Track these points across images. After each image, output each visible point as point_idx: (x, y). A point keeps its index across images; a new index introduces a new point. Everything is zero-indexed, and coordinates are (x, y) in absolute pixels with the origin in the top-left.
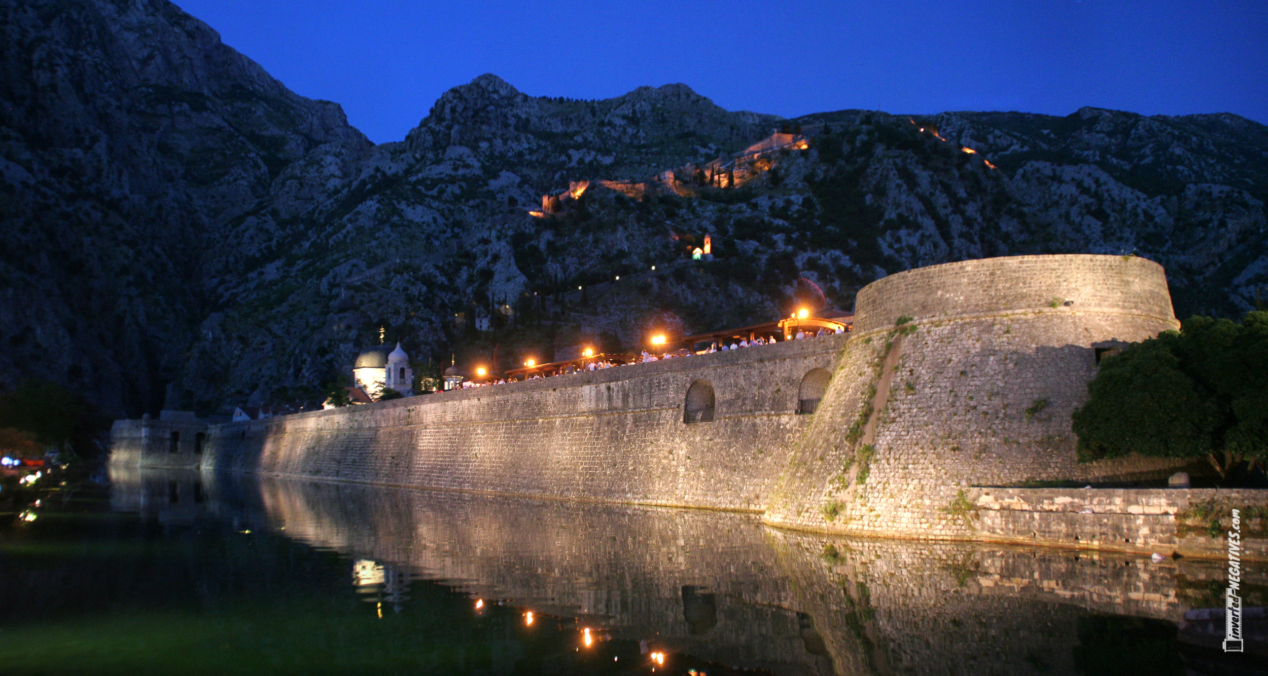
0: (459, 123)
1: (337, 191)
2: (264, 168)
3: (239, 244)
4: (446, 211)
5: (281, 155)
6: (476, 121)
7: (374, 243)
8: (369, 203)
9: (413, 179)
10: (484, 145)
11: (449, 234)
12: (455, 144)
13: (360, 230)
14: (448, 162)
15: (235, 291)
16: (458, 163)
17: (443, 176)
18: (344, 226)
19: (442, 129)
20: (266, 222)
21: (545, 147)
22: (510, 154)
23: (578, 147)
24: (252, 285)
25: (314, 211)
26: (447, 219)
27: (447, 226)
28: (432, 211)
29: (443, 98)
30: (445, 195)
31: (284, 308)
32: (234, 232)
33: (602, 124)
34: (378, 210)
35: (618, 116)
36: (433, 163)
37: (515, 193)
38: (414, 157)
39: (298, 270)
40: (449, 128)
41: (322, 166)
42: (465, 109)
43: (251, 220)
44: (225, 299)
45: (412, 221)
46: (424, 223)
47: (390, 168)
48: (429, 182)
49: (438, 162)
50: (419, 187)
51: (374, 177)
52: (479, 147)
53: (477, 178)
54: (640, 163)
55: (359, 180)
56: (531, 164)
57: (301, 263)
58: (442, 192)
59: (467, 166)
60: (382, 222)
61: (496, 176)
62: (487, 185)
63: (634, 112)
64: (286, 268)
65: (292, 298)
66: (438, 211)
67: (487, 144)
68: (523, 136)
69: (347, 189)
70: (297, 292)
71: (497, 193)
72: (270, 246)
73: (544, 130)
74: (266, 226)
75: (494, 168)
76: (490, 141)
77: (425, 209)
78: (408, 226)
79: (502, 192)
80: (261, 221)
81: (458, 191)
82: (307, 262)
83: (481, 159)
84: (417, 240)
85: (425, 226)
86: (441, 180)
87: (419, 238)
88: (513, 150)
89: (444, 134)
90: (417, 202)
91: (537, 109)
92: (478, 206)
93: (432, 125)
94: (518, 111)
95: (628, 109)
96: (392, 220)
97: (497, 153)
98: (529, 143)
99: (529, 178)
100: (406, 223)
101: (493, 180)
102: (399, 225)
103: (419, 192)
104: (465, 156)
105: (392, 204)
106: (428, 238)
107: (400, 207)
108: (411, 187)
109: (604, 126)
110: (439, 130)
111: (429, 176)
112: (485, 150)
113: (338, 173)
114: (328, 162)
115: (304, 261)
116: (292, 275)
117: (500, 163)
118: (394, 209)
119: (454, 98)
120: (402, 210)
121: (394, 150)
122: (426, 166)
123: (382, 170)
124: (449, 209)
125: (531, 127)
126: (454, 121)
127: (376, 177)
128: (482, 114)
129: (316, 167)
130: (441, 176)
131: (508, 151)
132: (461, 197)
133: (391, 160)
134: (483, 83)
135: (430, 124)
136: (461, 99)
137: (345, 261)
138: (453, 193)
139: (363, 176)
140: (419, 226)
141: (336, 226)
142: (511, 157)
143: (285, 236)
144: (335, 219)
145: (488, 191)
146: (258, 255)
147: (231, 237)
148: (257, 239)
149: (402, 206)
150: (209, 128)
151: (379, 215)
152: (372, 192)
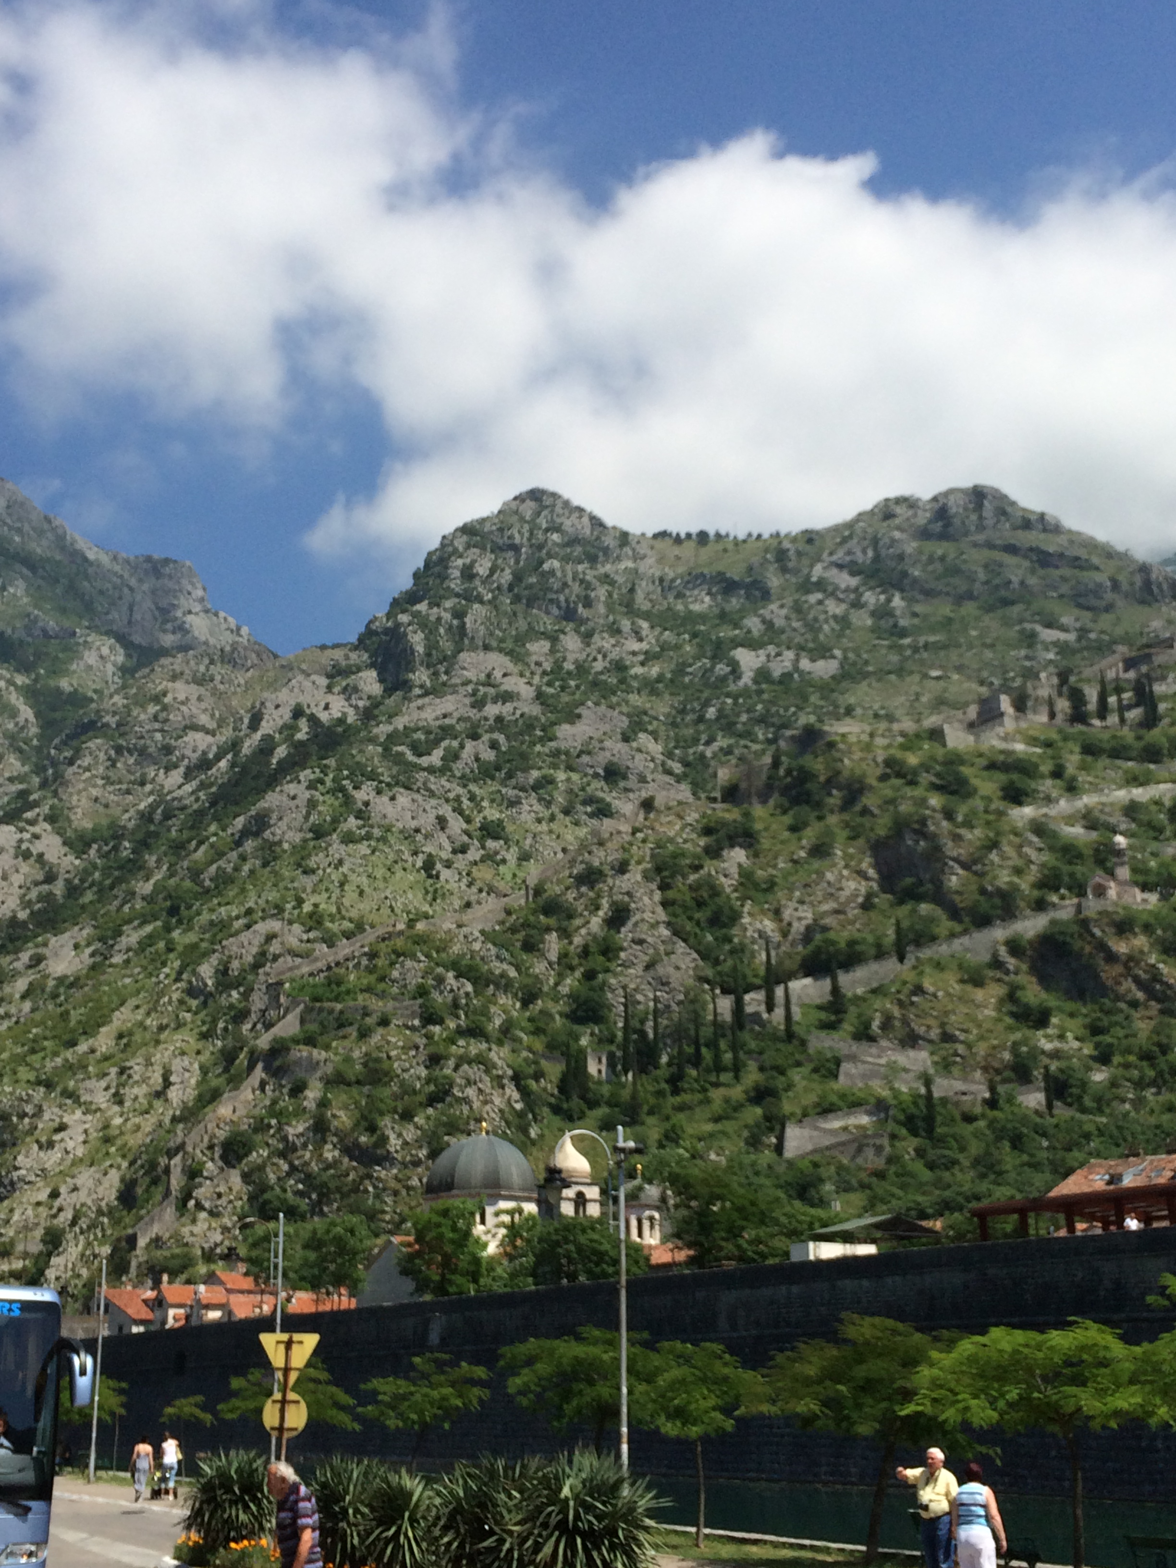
0: (482, 602)
1: (205, 764)
2: (27, 713)
4: (466, 803)
5: (65, 684)
6: (519, 597)
7: (308, 882)
8: (291, 788)
9: (382, 730)
10: (539, 648)
11: (474, 854)
12: (473, 648)
13: (272, 851)
14: (462, 690)
16: (483, 690)
17: (452, 721)
19: (447, 616)
20: (36, 837)
21: (677, 647)
22: (599, 666)
23: (753, 644)
24: (21, 985)
25: (153, 807)
26: (468, 821)
27: (470, 836)
28: (433, 802)
29: (443, 545)
30: (461, 764)
31: (104, 1042)
33: (807, 587)
34: (312, 804)
35: (840, 566)
36: (426, 694)
37: (617, 751)
38: (382, 680)
39: (129, 950)
40: (459, 614)
41: (165, 708)
42: (492, 571)
45: (387, 828)
46: (417, 831)
47: (327, 707)
48: (420, 736)
49: (435, 691)
50: (400, 748)
52: (528, 654)
53: (529, 724)
54: (900, 671)
55: (258, 736)
56: (651, 687)
57: (132, 937)
58: (452, 756)
59: (507, 697)
60: (319, 833)
61: (573, 718)
62: (554, 738)
63: (877, 558)
64: (97, 945)
65: (123, 1018)
66: (447, 800)
67: (544, 646)
68: (626, 625)
69: (229, 756)
70: (132, 1002)
71: (578, 756)
72: (50, 894)
73: (669, 609)
74: (37, 848)
75: (565, 698)
76: (554, 639)
77: (416, 796)
78: (383, 839)
79: (589, 753)
80: (26, 836)
81: (489, 755)
82: (148, 929)
83: (536, 680)
84: (405, 869)
85: (419, 837)
86: (447, 732)
87: (409, 865)
88: (605, 656)
89: (451, 627)
90: (397, 784)
91: (650, 561)
92: (535, 788)
93: (422, 607)
94: (608, 568)
95: (864, 552)
96: (344, 827)
97: (569, 666)
98: (641, 640)
99: (646, 719)
100: (377, 832)
101: (566, 727)
102: (363, 839)
103: (399, 759)
104: (498, 674)
105: (342, 789)
106: (429, 866)
107: (360, 796)
108: (380, 749)
109: (808, 592)
110: (439, 619)
111: (421, 724)
112: (542, 659)
113: (204, 719)
114: (181, 697)
115: (141, 925)
116: (117, 959)
117: (578, 687)
118: (348, 801)
119: (468, 546)
120: (367, 804)
121: (334, 667)
122: (410, 700)
123: (308, 712)
124: (472, 798)
125: (641, 601)
126: (470, 597)
127: (297, 729)
128: (533, 580)
129: (152, 709)
130: (447, 721)
131: (595, 659)
132: (498, 768)
133: (329, 689)
134: (528, 509)
135: (418, 607)
136: (483, 548)
137: (248, 927)
138: (477, 759)
139: (267, 727)
140: (409, 835)
141: (212, 846)
142: (602, 673)
143: (85, 870)
144: (213, 828)
145: (556, 753)
146: (23, 915)
148: (16, 879)
149: (366, 793)
151: (315, 816)
152: (293, 764)
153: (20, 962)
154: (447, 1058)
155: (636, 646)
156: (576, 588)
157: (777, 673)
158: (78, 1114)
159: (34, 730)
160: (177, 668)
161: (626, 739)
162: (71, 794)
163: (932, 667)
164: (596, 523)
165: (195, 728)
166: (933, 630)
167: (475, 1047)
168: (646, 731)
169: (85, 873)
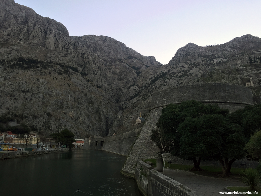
1: (152, 78)
2: (136, 75)
3: (129, 94)
5: (140, 71)
6: (187, 56)
8: (158, 80)
9: (170, 73)
10: (189, 62)
12: (181, 62)
13: (156, 87)
14: (179, 67)
15: (127, 105)
16: (182, 67)
17: (178, 71)
18: (152, 87)
20: (135, 87)
21: (207, 59)
22: (196, 63)
23: (216, 58)
24: (131, 103)
25: (146, 84)
26: (178, 82)
27: (178, 84)
28: (174, 80)
29: (178, 51)
30: (178, 76)
31: (137, 108)
35: (228, 47)
36: (175, 68)
37: (197, 73)
38: (171, 67)
39: (141, 99)
40: (179, 59)
41: (148, 73)
42: (183, 53)
43: (132, 87)
44: (124, 107)
45: (169, 84)
46: (172, 84)
47: (164, 71)
48: (174, 73)
49: (177, 67)
50: (171, 75)
51: (161, 73)
52: (188, 62)
53: (186, 71)
54: (236, 59)
56: (202, 65)
57: (141, 97)
58: (177, 75)
59: (184, 68)
60: (161, 85)
61: (192, 69)
62: (190, 72)
63: (233, 45)
64: (138, 98)
65: (138, 106)
66: (176, 80)
67: (190, 61)
68: (200, 58)
69: (154, 77)
70: (140, 104)
72: (136, 93)
73: (206, 55)
74: (135, 89)
75: (191, 67)
77: (173, 80)
78: (168, 85)
79: (193, 73)
82: (143, 96)
83: (188, 65)
90: (171, 79)
91: (204, 50)
92: (187, 78)
94: (199, 51)
95: (231, 45)
96: (164, 84)
98: (202, 59)
100: (167, 84)
104: (184, 65)
105: (164, 80)
108: (169, 75)
109: (224, 51)
110: (177, 59)
113: (153, 73)
114: (150, 71)
117: (193, 66)
119: (180, 51)
121: (166, 66)
122: (173, 69)
124: (179, 80)
125: (202, 55)
126: (181, 56)
128: (188, 54)
132: (182, 76)
133: (165, 69)
134: (189, 45)
135: (174, 58)
136: (182, 51)
138: (180, 75)
139: (158, 74)
141: (150, 87)
144: (151, 85)
146: (133, 96)
147: (127, 92)
148: (133, 92)
149: (167, 80)
150: (123, 67)
151: (161, 83)
152: (160, 78)
153: (131, 101)
155: (201, 60)
156: (194, 54)
157: (219, 61)
160: (150, 68)
161: (199, 71)
162: (139, 83)
164: (197, 46)
166: (240, 54)
168: (201, 70)
169: (139, 91)
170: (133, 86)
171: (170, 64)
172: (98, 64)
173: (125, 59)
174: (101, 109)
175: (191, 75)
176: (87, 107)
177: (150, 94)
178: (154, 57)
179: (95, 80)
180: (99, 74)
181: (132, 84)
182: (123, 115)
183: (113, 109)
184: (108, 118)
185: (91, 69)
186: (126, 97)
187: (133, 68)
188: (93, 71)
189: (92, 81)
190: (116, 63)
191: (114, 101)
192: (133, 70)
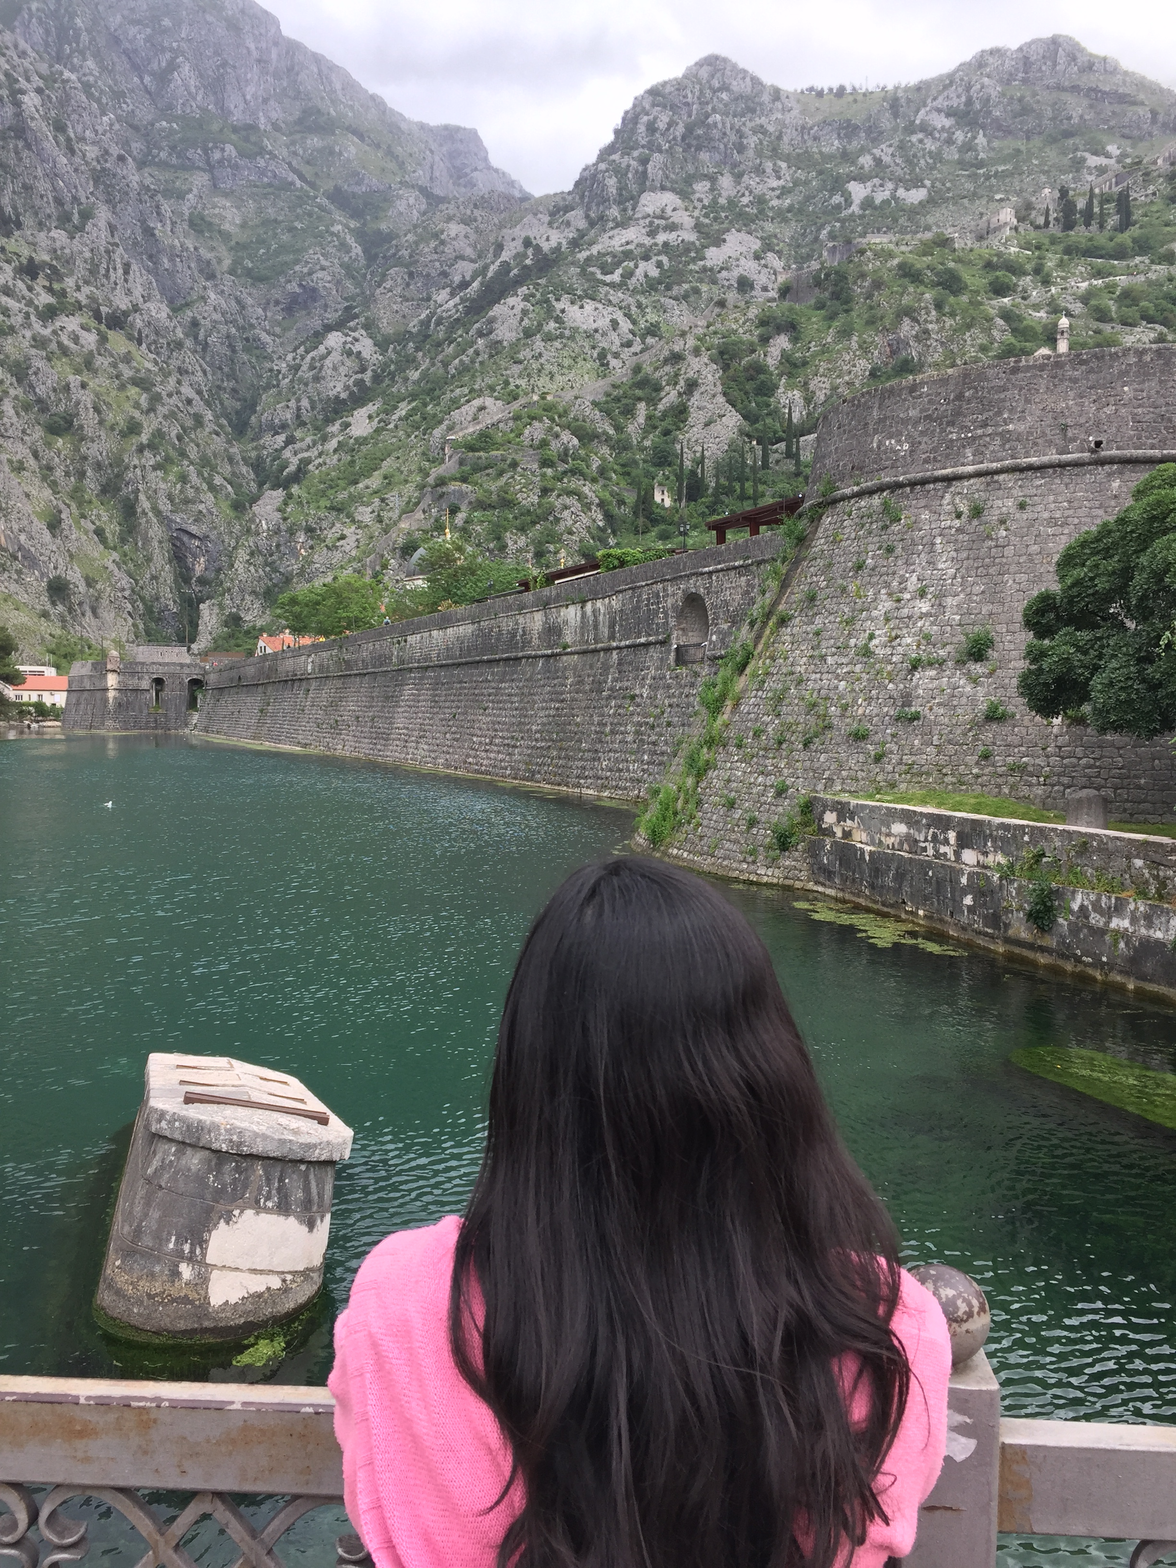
0: (660, 151)
1: (464, 285)
2: (357, 250)
3: (317, 379)
4: (634, 309)
5: (383, 226)
6: (689, 146)
7: (516, 369)
8: (511, 301)
9: (582, 256)
10: (702, 188)
11: (637, 347)
12: (653, 189)
13: (496, 347)
14: (641, 222)
15: (306, 455)
16: (657, 222)
17: (632, 247)
18: (473, 343)
19: (634, 163)
20: (357, 340)
21: (806, 183)
22: (745, 200)
23: (862, 178)
24: (333, 444)
25: (429, 318)
26: (634, 322)
27: (634, 335)
28: (610, 309)
29: (635, 106)
30: (634, 280)
31: (375, 481)
32: (308, 358)
33: (911, 129)
34: (525, 312)
35: (939, 111)
36: (616, 226)
37: (749, 267)
38: (587, 217)
39: (400, 419)
40: (643, 162)
41: (443, 243)
42: (670, 125)
43: (334, 339)
44: (292, 468)
45: (575, 330)
46: (596, 331)
47: (548, 239)
48: (608, 259)
49: (625, 223)
50: (592, 269)
51: (522, 256)
52: (694, 192)
53: (687, 247)
54: (974, 196)
55: (497, 263)
56: (781, 216)
57: (403, 409)
58: (628, 275)
59: (672, 227)
60: (528, 334)
61: (719, 242)
62: (703, 258)
63: (969, 102)
64: (382, 416)
65: (388, 465)
66: (620, 308)
67: (707, 185)
68: (769, 165)
69: (479, 279)
70: (395, 454)
71: (719, 272)
72: (362, 381)
73: (806, 152)
74: (357, 348)
75: (716, 227)
76: (712, 179)
77: (600, 306)
78: (572, 338)
79: (727, 269)
80: (349, 339)
81: (654, 273)
82: (414, 404)
83: (696, 213)
84: (585, 360)
85: (597, 336)
86: (627, 255)
87: (588, 357)
88: (751, 192)
89: (637, 171)
90: (588, 296)
91: (795, 112)
92: (686, 297)
93: (616, 157)
94: (763, 120)
95: (959, 96)
96: (546, 328)
97: (722, 201)
98: (779, 178)
99: (775, 241)
100: (567, 333)
101: (713, 249)
102: (557, 338)
103: (591, 278)
104: (669, 210)
105: (547, 301)
106: (602, 356)
107: (559, 306)
108: (579, 270)
109: (913, 132)
110: (629, 166)
111: (610, 250)
112: (703, 196)
113: (469, 252)
114: (453, 235)
115: (409, 403)
116: (391, 426)
117: (726, 217)
118: (550, 309)
119: (654, 105)
120: (563, 311)
121: (554, 207)
122: (605, 231)
123: (534, 243)
124: (639, 305)
125: (785, 147)
126: (653, 147)
127: (525, 256)
128: (700, 132)
129: (433, 244)
130: (629, 247)
131: (743, 195)
132: (660, 283)
133: (550, 224)
134: (704, 73)
135: (613, 157)
136: (665, 107)
137: (468, 401)
138: (646, 276)
139: (505, 256)
140: (589, 336)
141: (459, 344)
142: (747, 206)
143: (385, 364)
144: (460, 332)
145: (704, 269)
146: (344, 396)
147: (305, 367)
148: (343, 370)
149: (563, 304)
150: (270, 185)
151: (526, 322)
152: (518, 282)
153: (335, 428)
154: (552, 490)
155: (775, 183)
156: (733, 138)
157: (878, 201)
158: (353, 528)
159: (363, 262)
160: (451, 212)
161: (757, 257)
162: (379, 309)
163: (997, 192)
164: (756, 82)
165: (462, 258)
166: (1004, 161)
167: (574, 483)
168: (773, 251)
169: (385, 366)
170: (339, 326)
171: (582, 197)
172: (92, 152)
173: (276, 127)
174: (138, 471)
175: (714, 282)
176: (36, 455)
177: (458, 391)
178: (473, 136)
179: (81, 269)
180: (102, 224)
181: (332, 316)
182: (285, 519)
183: (218, 480)
184: (185, 538)
185: (43, 186)
186: (298, 400)
187: (338, 197)
188: (59, 201)
189: (56, 275)
190: (217, 155)
191: (221, 426)
192: (337, 215)
